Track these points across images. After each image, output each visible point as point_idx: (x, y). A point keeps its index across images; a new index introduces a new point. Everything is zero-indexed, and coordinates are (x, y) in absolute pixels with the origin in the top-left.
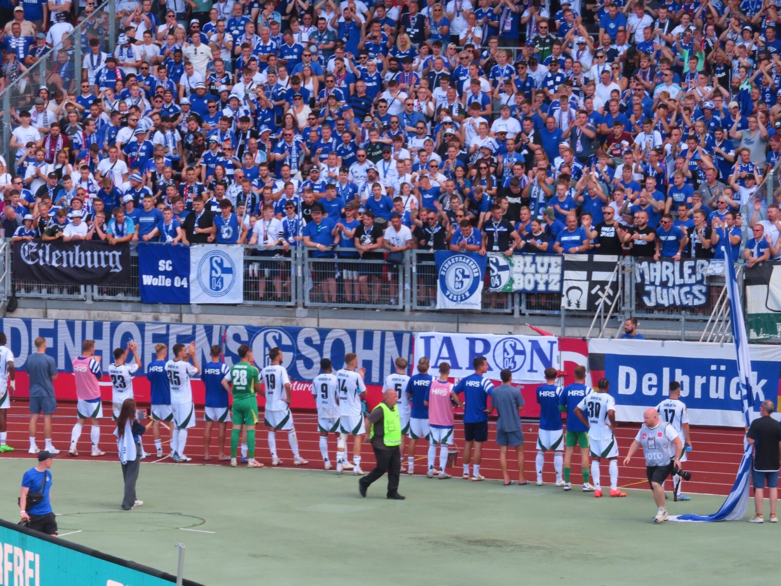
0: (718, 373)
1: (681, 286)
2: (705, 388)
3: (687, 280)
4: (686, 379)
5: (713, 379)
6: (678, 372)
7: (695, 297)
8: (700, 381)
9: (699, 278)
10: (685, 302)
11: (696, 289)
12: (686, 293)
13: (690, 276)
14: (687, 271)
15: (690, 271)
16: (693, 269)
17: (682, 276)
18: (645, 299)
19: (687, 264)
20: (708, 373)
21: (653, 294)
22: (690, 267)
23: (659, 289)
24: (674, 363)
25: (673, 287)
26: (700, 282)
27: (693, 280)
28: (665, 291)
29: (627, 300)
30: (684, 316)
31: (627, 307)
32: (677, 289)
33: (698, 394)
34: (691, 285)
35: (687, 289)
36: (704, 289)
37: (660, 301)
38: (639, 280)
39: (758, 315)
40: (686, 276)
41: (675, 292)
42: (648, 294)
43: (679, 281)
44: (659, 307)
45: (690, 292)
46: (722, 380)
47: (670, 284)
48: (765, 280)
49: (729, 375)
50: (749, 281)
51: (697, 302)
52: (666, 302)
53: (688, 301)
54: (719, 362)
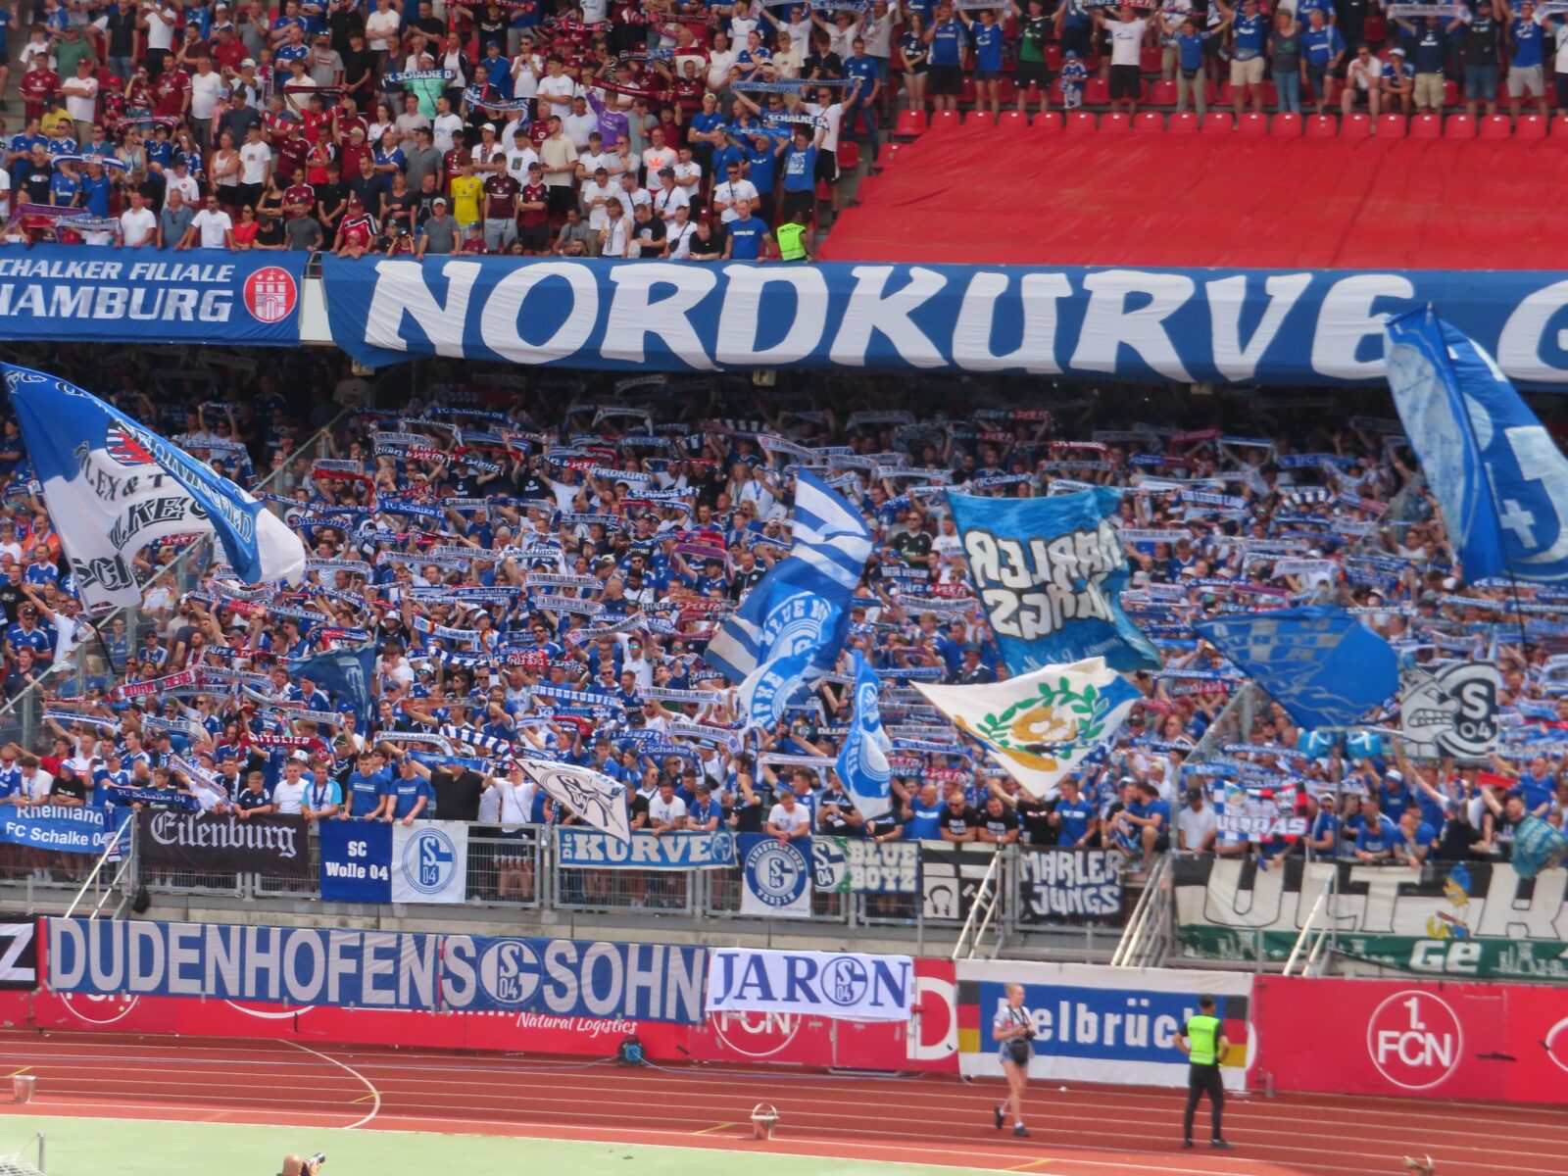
0: (1138, 1010)
1: (1085, 887)
2: (1120, 1031)
3: (1093, 878)
4: (1093, 1018)
5: (1130, 1018)
6: (1082, 1008)
7: (1104, 902)
8: (1112, 1020)
9: (1110, 875)
10: (1091, 909)
11: (1105, 892)
12: (1093, 897)
13: (1097, 873)
14: (1093, 866)
15: (1097, 866)
16: (1102, 863)
17: (1086, 872)
18: (1034, 904)
19: (1094, 855)
20: (1123, 1010)
21: (1044, 898)
22: (1098, 861)
23: (1053, 890)
24: (1076, 995)
25: (1074, 887)
26: (1111, 882)
27: (1101, 879)
28: (1062, 893)
29: (1008, 906)
30: (1089, 929)
31: (1008, 915)
32: (1078, 891)
33: (1109, 1040)
34: (1098, 886)
35: (1093, 891)
36: (1116, 891)
37: (1056, 908)
38: (1026, 877)
39: (1192, 928)
40: (1092, 872)
41: (1076, 894)
42: (1038, 897)
43: (1081, 880)
44: (1054, 917)
45: (1097, 896)
46: (1144, 1019)
47: (1069, 884)
48: (1202, 880)
49: (1153, 1013)
50: (1179, 880)
51: (1106, 910)
52: (1063, 909)
53: (1095, 908)
54: (1139, 995)
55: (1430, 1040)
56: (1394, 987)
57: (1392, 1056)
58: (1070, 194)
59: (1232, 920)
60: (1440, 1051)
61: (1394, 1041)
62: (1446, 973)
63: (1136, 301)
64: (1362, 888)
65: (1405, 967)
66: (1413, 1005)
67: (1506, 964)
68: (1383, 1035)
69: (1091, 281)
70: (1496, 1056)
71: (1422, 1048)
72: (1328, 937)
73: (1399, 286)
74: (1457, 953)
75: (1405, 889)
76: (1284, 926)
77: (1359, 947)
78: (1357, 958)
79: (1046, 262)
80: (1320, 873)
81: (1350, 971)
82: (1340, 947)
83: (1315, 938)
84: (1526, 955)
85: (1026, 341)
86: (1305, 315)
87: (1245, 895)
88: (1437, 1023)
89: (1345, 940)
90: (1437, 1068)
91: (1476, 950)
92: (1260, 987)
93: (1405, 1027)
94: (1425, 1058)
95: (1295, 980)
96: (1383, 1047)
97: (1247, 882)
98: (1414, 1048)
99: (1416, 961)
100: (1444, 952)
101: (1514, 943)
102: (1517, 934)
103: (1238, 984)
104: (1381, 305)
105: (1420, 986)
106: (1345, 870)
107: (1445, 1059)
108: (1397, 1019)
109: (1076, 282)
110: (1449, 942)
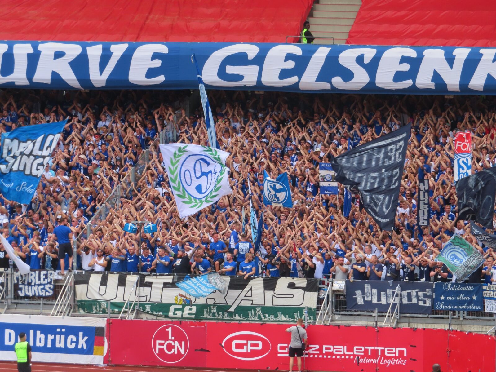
0: (61, 333)
1: (39, 285)
2: (53, 341)
3: (42, 282)
4: (43, 336)
5: (58, 336)
6: (38, 332)
7: (47, 291)
8: (50, 337)
9: (49, 280)
10: (41, 294)
11: (47, 287)
12: (42, 289)
13: (44, 279)
14: (42, 277)
15: (44, 277)
16: (46, 276)
17: (39, 279)
18: (19, 292)
19: (43, 273)
20: (55, 334)
21: (23, 289)
22: (44, 275)
23: (27, 286)
24: (36, 327)
25: (35, 286)
26: (50, 283)
27: (46, 282)
28: (30, 288)
29: (9, 293)
30: (41, 302)
31: (9, 297)
32: (36, 286)
33: (49, 345)
34: (44, 285)
35: (42, 287)
36: (52, 287)
37: (27, 293)
38: (16, 281)
39: (81, 301)
40: (42, 279)
41: (35, 288)
42: (21, 289)
43: (38, 282)
44: (27, 297)
45: (44, 289)
46: (63, 337)
47: (33, 284)
48: (86, 282)
49: (67, 335)
50: (77, 282)
51: (48, 294)
52: (30, 294)
53: (43, 294)
54: (61, 327)
55: (177, 344)
56: (162, 323)
57: (161, 350)
58: (32, 13)
59: (98, 297)
60: (180, 348)
61: (163, 344)
62: (182, 318)
63: (59, 55)
64: (149, 285)
65: (167, 316)
66: (169, 330)
67: (206, 315)
68: (158, 342)
69: (41, 47)
70: (202, 350)
71: (173, 347)
72: (136, 304)
73: (163, 49)
74: (187, 310)
75: (166, 285)
76: (119, 300)
77: (148, 308)
78: (148, 313)
79: (23, 40)
80: (132, 279)
81: (144, 317)
82: (141, 307)
83: (131, 304)
84: (214, 310)
85: (15, 70)
86: (126, 60)
87: (103, 288)
88: (179, 337)
89: (142, 305)
90: (179, 354)
91: (194, 309)
92: (109, 324)
93: (167, 339)
94: (175, 351)
95: (123, 322)
96: (158, 347)
97: (104, 282)
98: (170, 347)
99: (171, 314)
100: (182, 310)
101: (210, 306)
102: (211, 302)
103: (100, 322)
104: (155, 56)
105: (172, 323)
106: (142, 278)
107: (182, 352)
108: (163, 336)
109: (35, 47)
110: (184, 306)
